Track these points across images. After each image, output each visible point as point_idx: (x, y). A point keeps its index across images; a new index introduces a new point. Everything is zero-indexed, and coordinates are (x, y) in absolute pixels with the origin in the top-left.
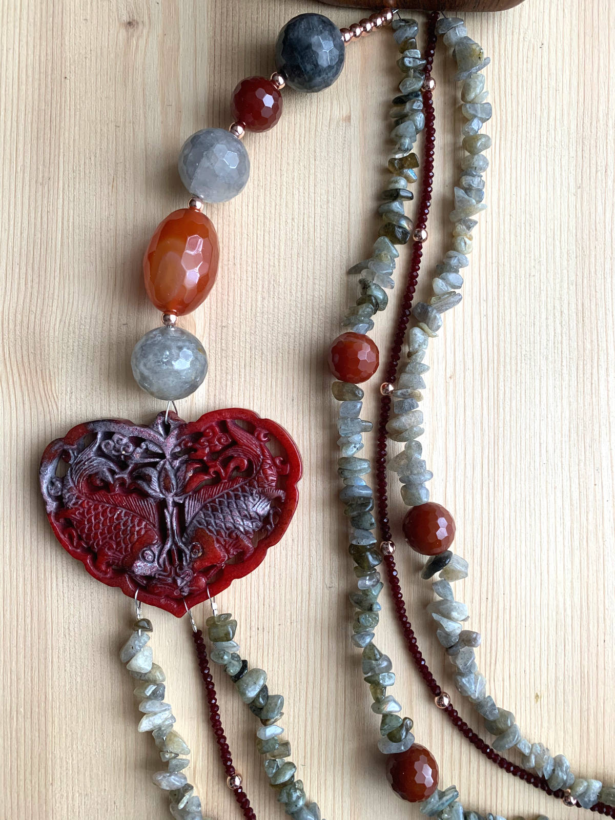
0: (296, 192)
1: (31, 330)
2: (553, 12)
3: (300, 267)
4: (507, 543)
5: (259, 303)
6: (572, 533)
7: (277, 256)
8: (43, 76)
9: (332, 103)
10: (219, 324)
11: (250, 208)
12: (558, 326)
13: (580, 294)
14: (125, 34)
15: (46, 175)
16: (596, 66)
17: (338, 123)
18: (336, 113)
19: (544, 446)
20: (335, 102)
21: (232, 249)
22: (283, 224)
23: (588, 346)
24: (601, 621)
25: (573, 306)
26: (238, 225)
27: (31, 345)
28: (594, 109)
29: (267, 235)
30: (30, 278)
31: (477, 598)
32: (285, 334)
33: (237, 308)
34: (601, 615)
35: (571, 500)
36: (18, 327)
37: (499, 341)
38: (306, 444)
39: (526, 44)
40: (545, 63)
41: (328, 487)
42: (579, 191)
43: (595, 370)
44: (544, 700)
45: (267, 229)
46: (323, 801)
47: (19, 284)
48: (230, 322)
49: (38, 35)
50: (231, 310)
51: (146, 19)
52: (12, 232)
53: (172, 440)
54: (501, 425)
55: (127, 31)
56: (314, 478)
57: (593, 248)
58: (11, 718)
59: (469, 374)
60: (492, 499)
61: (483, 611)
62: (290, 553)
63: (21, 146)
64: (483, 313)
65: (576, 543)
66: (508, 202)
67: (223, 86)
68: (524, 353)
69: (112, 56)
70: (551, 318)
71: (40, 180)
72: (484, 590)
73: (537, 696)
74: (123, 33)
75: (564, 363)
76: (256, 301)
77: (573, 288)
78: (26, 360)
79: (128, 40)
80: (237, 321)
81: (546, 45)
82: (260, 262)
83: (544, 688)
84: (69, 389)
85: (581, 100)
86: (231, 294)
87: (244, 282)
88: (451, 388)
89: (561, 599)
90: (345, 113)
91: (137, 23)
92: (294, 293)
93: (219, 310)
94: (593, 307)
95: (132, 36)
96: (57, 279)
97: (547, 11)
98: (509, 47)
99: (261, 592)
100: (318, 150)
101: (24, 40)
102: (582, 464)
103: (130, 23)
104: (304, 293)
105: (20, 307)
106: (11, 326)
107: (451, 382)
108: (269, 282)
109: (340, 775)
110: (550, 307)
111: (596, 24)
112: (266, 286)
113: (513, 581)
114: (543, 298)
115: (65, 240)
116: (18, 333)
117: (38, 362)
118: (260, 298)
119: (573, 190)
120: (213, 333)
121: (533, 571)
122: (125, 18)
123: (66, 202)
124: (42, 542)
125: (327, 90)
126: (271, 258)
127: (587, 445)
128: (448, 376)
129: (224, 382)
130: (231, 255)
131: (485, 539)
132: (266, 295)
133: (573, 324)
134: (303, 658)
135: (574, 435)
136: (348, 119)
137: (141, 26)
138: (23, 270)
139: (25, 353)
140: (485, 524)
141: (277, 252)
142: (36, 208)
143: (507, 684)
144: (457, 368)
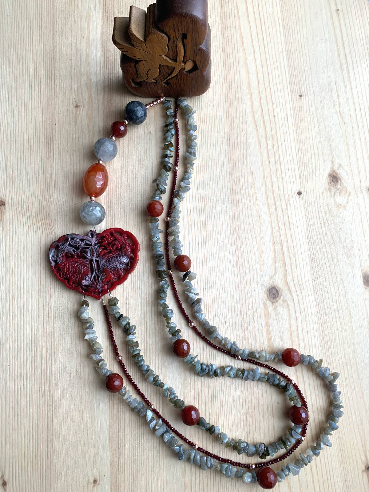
0: (134, 157)
1: (45, 207)
2: (217, 95)
3: (136, 181)
4: (211, 269)
5: (123, 194)
6: (234, 265)
7: (128, 178)
8: (48, 124)
9: (145, 128)
10: (109, 201)
11: (119, 163)
12: (224, 196)
13: (231, 185)
14: (75, 110)
15: (49, 156)
16: (232, 111)
17: (147, 134)
18: (146, 131)
19: (222, 236)
20: (146, 127)
21: (113, 176)
22: (130, 168)
23: (235, 202)
24: (246, 294)
25: (229, 189)
26: (115, 169)
27: (45, 212)
28: (233, 125)
29: (125, 171)
30: (44, 190)
31: (202, 288)
32: (133, 203)
33: (116, 196)
34: (246, 292)
35: (233, 253)
36: (40, 206)
37: (205, 202)
38: (141, 240)
39: (208, 105)
40: (215, 111)
41: (149, 254)
42: (229, 151)
43: (238, 210)
44: (228, 324)
45: (125, 170)
46: (151, 365)
47: (40, 192)
48: (113, 200)
49: (46, 112)
50: (113, 196)
51: (82, 105)
52: (38, 175)
53: (94, 239)
54: (207, 230)
55: (76, 109)
56: (144, 252)
57: (235, 170)
58: (39, 342)
59: (195, 213)
60: (205, 254)
61: (205, 292)
62: (137, 277)
63: (41, 147)
64: (199, 193)
65: (236, 268)
66: (205, 156)
67: (108, 124)
68: (213, 205)
69: (71, 117)
70: (222, 193)
71: (47, 157)
72: (205, 285)
73: (226, 322)
74: (74, 109)
75: (227, 208)
76: (122, 193)
77: (229, 183)
78: (43, 217)
79: (76, 112)
80: (115, 200)
81: (215, 106)
82: (123, 180)
83: (228, 319)
84: (58, 226)
85: (228, 122)
86: (113, 191)
87: (118, 187)
88: (190, 218)
89: (232, 287)
90: (149, 131)
91: (79, 106)
92: (135, 190)
93: (109, 196)
94: (236, 189)
95: (78, 110)
96: (54, 190)
97: (215, 95)
98: (203, 106)
99: (127, 291)
100: (141, 143)
101: (42, 113)
102: (236, 241)
103: (77, 106)
104: (138, 189)
105: (41, 199)
106: (38, 206)
107: (190, 216)
108: (126, 187)
109: (157, 355)
110: (221, 190)
111: (231, 98)
112: (125, 188)
113: (214, 282)
114: (219, 187)
115: (56, 177)
116: (40, 208)
117: (47, 217)
118: (123, 192)
119: (227, 151)
120: (107, 204)
121: (221, 278)
122: (75, 105)
123: (56, 165)
124: (49, 278)
125: (143, 123)
126: (127, 179)
127: (237, 235)
128: (188, 214)
129: (112, 221)
130: (113, 178)
131: (204, 268)
132: (125, 191)
133: (229, 195)
134: (143, 314)
135: (232, 232)
136: (150, 132)
137: (80, 107)
138: (42, 187)
139: (43, 215)
140: (204, 263)
141: (128, 177)
142: (46, 167)
143: (215, 318)
144: (191, 212)
